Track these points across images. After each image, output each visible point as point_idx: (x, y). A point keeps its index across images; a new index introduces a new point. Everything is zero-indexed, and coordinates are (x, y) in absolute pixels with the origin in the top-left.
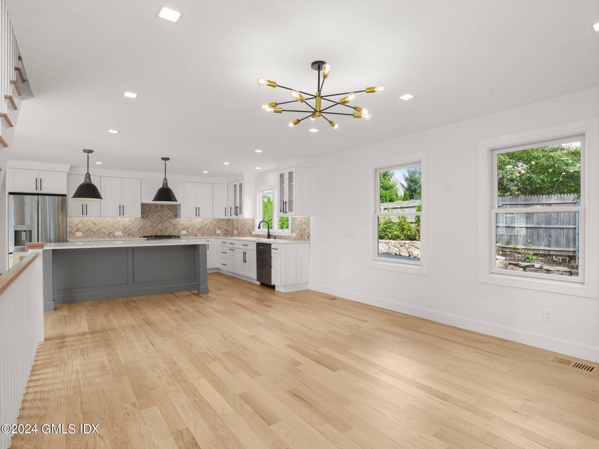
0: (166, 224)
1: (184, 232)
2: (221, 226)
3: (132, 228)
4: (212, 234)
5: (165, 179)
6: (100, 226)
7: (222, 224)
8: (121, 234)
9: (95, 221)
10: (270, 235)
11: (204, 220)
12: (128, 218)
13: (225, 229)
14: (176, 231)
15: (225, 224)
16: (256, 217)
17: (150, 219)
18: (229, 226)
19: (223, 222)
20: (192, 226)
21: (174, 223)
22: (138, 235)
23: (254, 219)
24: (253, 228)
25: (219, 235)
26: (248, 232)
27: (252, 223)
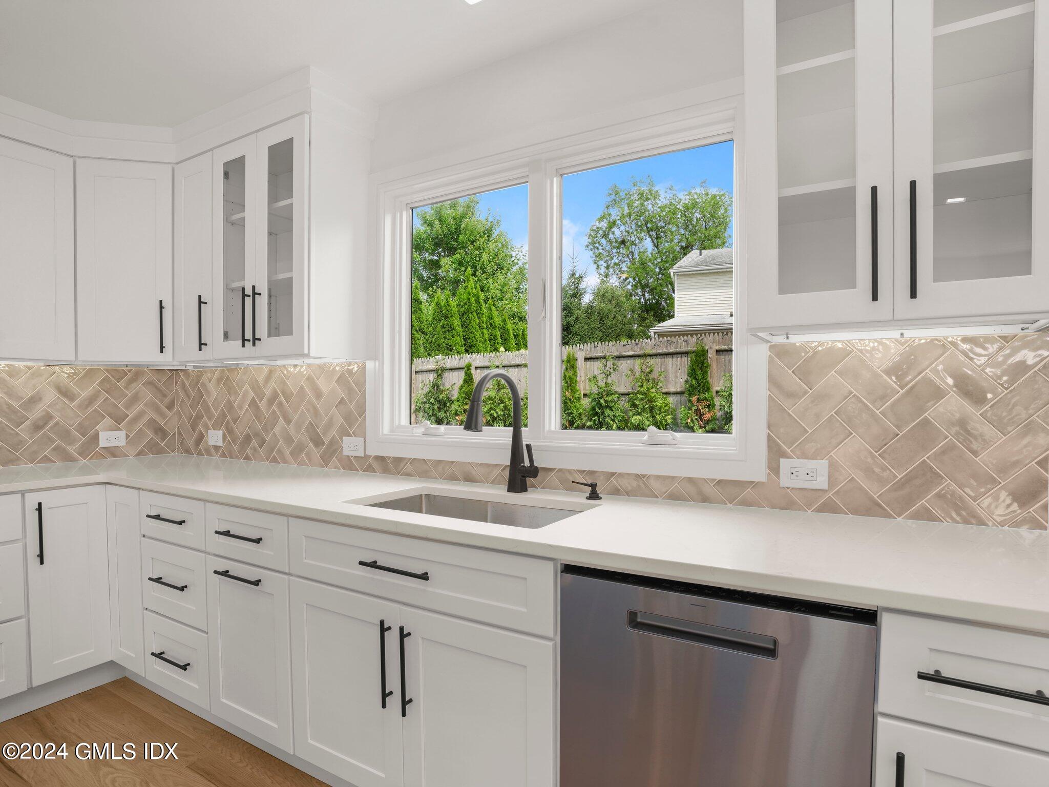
2: (128, 406)
4: (72, 450)
7: (135, 399)
10: (534, 471)
11: (15, 371)
13: (152, 422)
15: (148, 395)
16: (375, 355)
18: (170, 407)
19: (138, 386)
23: (363, 369)
24: (349, 419)
25: (115, 456)
26: (305, 438)
27: (341, 394)
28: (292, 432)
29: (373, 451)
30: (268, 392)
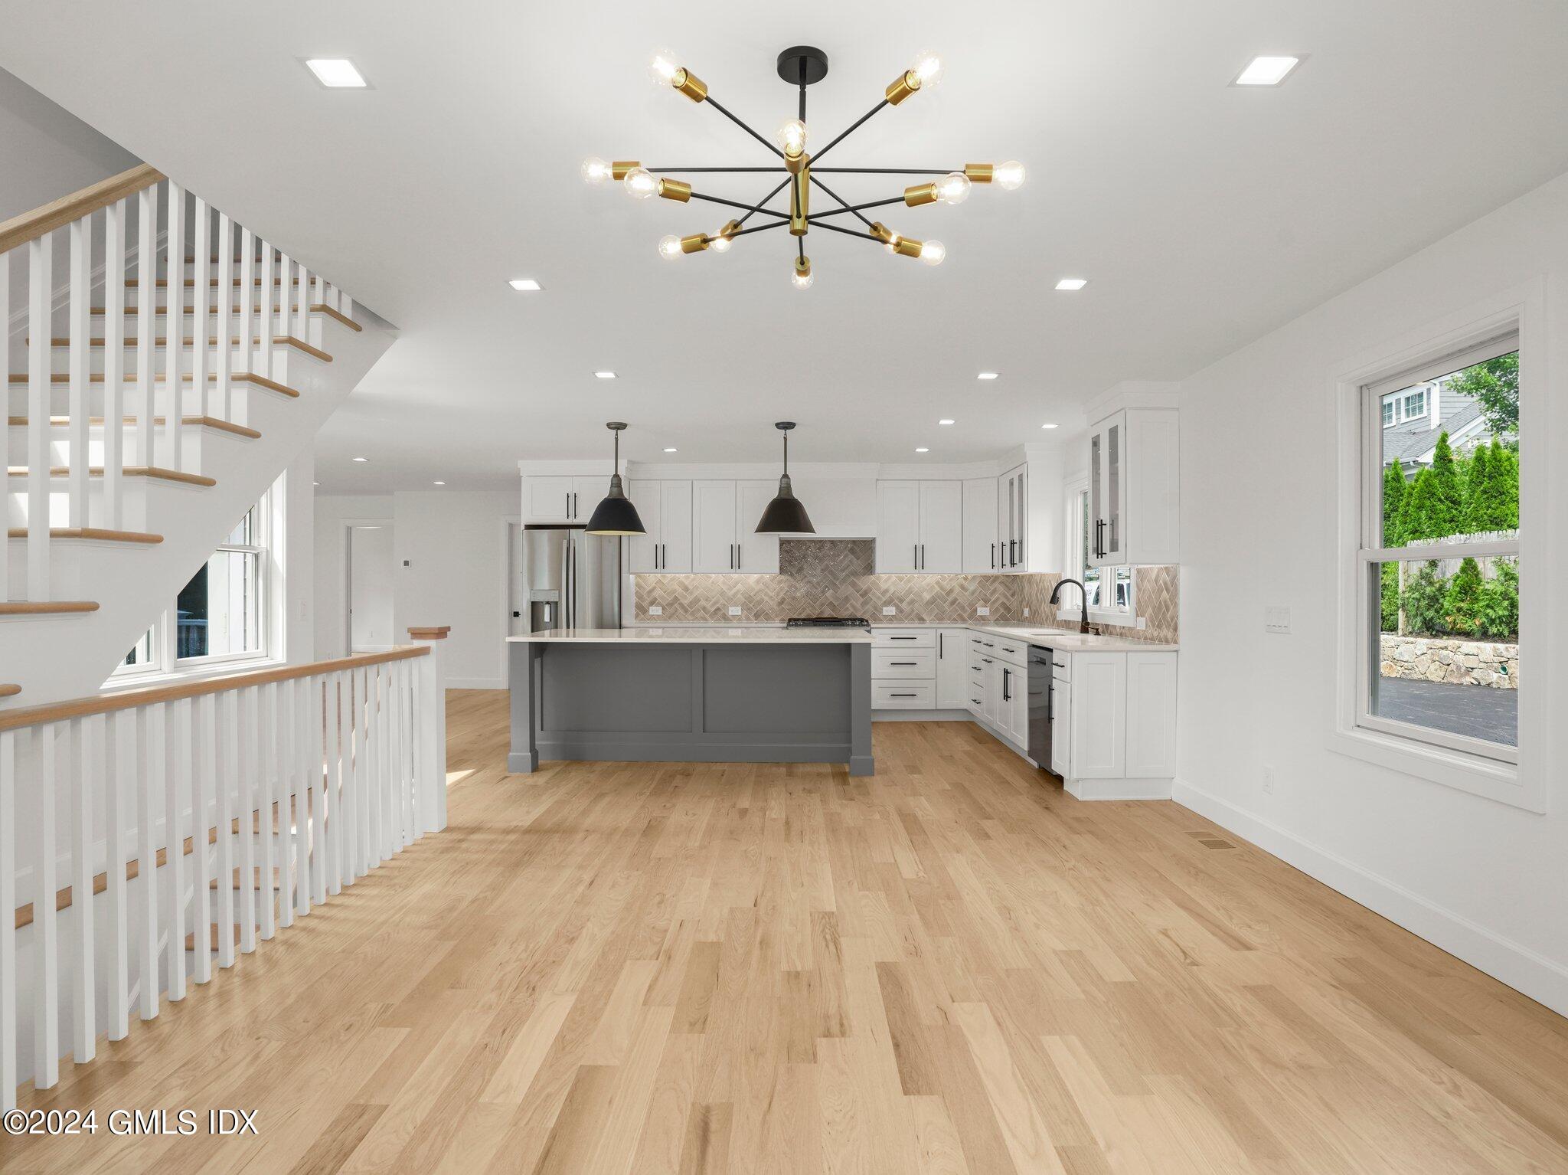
1: (889, 611)
3: (766, 598)
5: (785, 476)
6: (696, 594)
7: (994, 591)
8: (740, 613)
9: (687, 583)
10: (1088, 624)
11: (943, 579)
12: (755, 575)
13: (1003, 604)
14: (869, 607)
15: (1001, 589)
16: (1063, 569)
17: (806, 577)
18: (1012, 596)
19: (996, 584)
20: (910, 594)
21: (864, 587)
25: (985, 620)
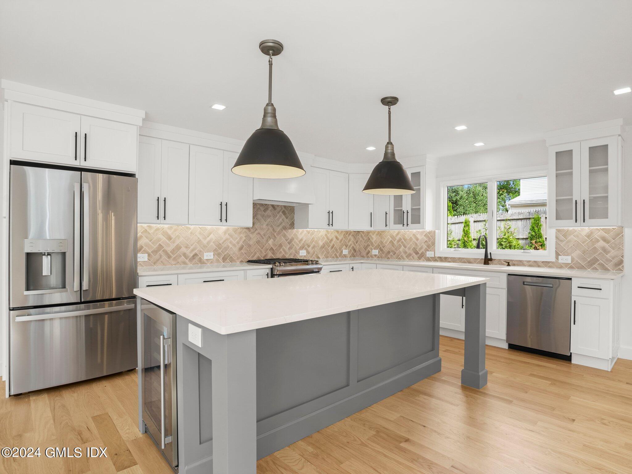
0: (281, 239)
1: (303, 253)
2: (349, 241)
3: (231, 246)
4: (338, 255)
5: (390, 143)
6: (177, 242)
8: (212, 257)
9: (170, 232)
10: (491, 259)
13: (353, 247)
14: (293, 251)
15: (352, 239)
16: (439, 229)
17: (256, 230)
18: (357, 243)
19: (350, 236)
20: (313, 242)
21: (290, 238)
22: (238, 259)
23: (435, 232)
24: (429, 246)
25: (345, 257)
26: (412, 252)
27: (426, 239)
28: (407, 250)
29: (437, 255)
30: (397, 238)
